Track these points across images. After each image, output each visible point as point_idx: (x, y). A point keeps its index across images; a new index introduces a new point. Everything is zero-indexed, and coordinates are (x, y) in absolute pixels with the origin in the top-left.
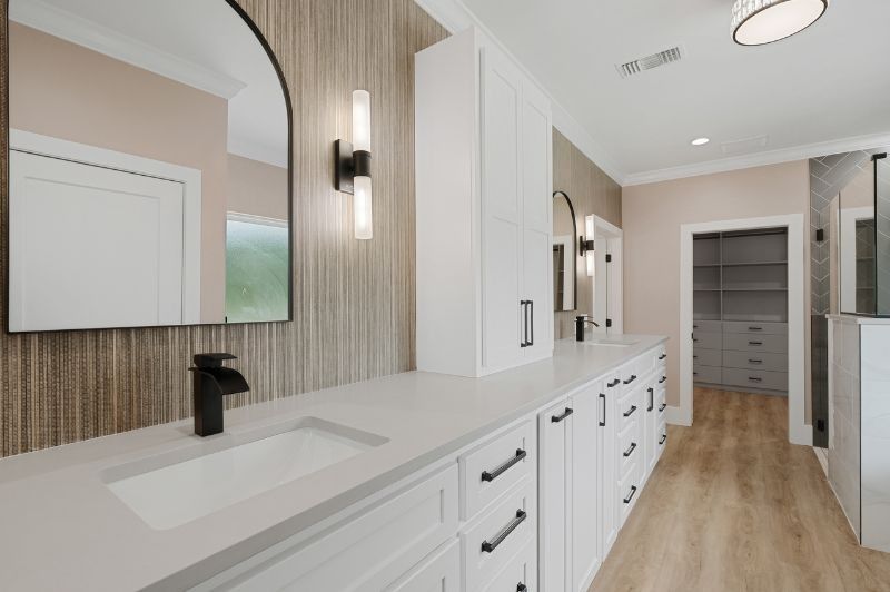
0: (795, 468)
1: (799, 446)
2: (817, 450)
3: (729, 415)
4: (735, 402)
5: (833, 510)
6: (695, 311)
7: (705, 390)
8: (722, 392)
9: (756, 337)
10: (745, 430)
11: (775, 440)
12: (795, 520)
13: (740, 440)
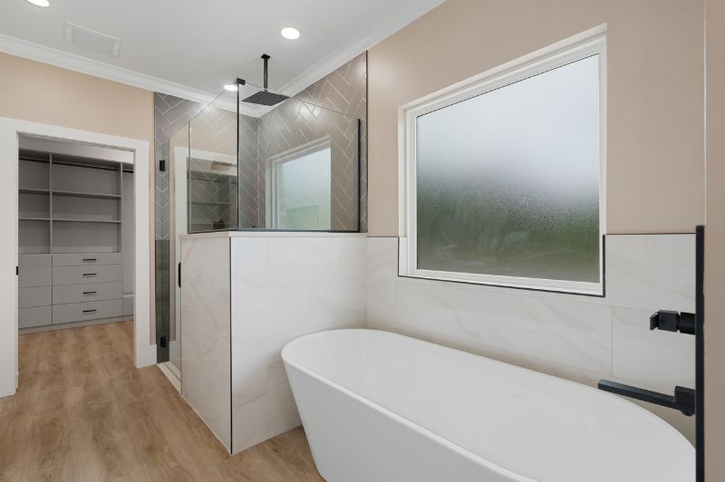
0: (150, 395)
1: (145, 368)
2: (161, 366)
3: (66, 359)
4: (71, 340)
5: (196, 427)
6: (21, 244)
7: (30, 336)
8: (53, 333)
9: (90, 268)
10: (89, 371)
11: (122, 370)
12: (172, 464)
13: (86, 386)
